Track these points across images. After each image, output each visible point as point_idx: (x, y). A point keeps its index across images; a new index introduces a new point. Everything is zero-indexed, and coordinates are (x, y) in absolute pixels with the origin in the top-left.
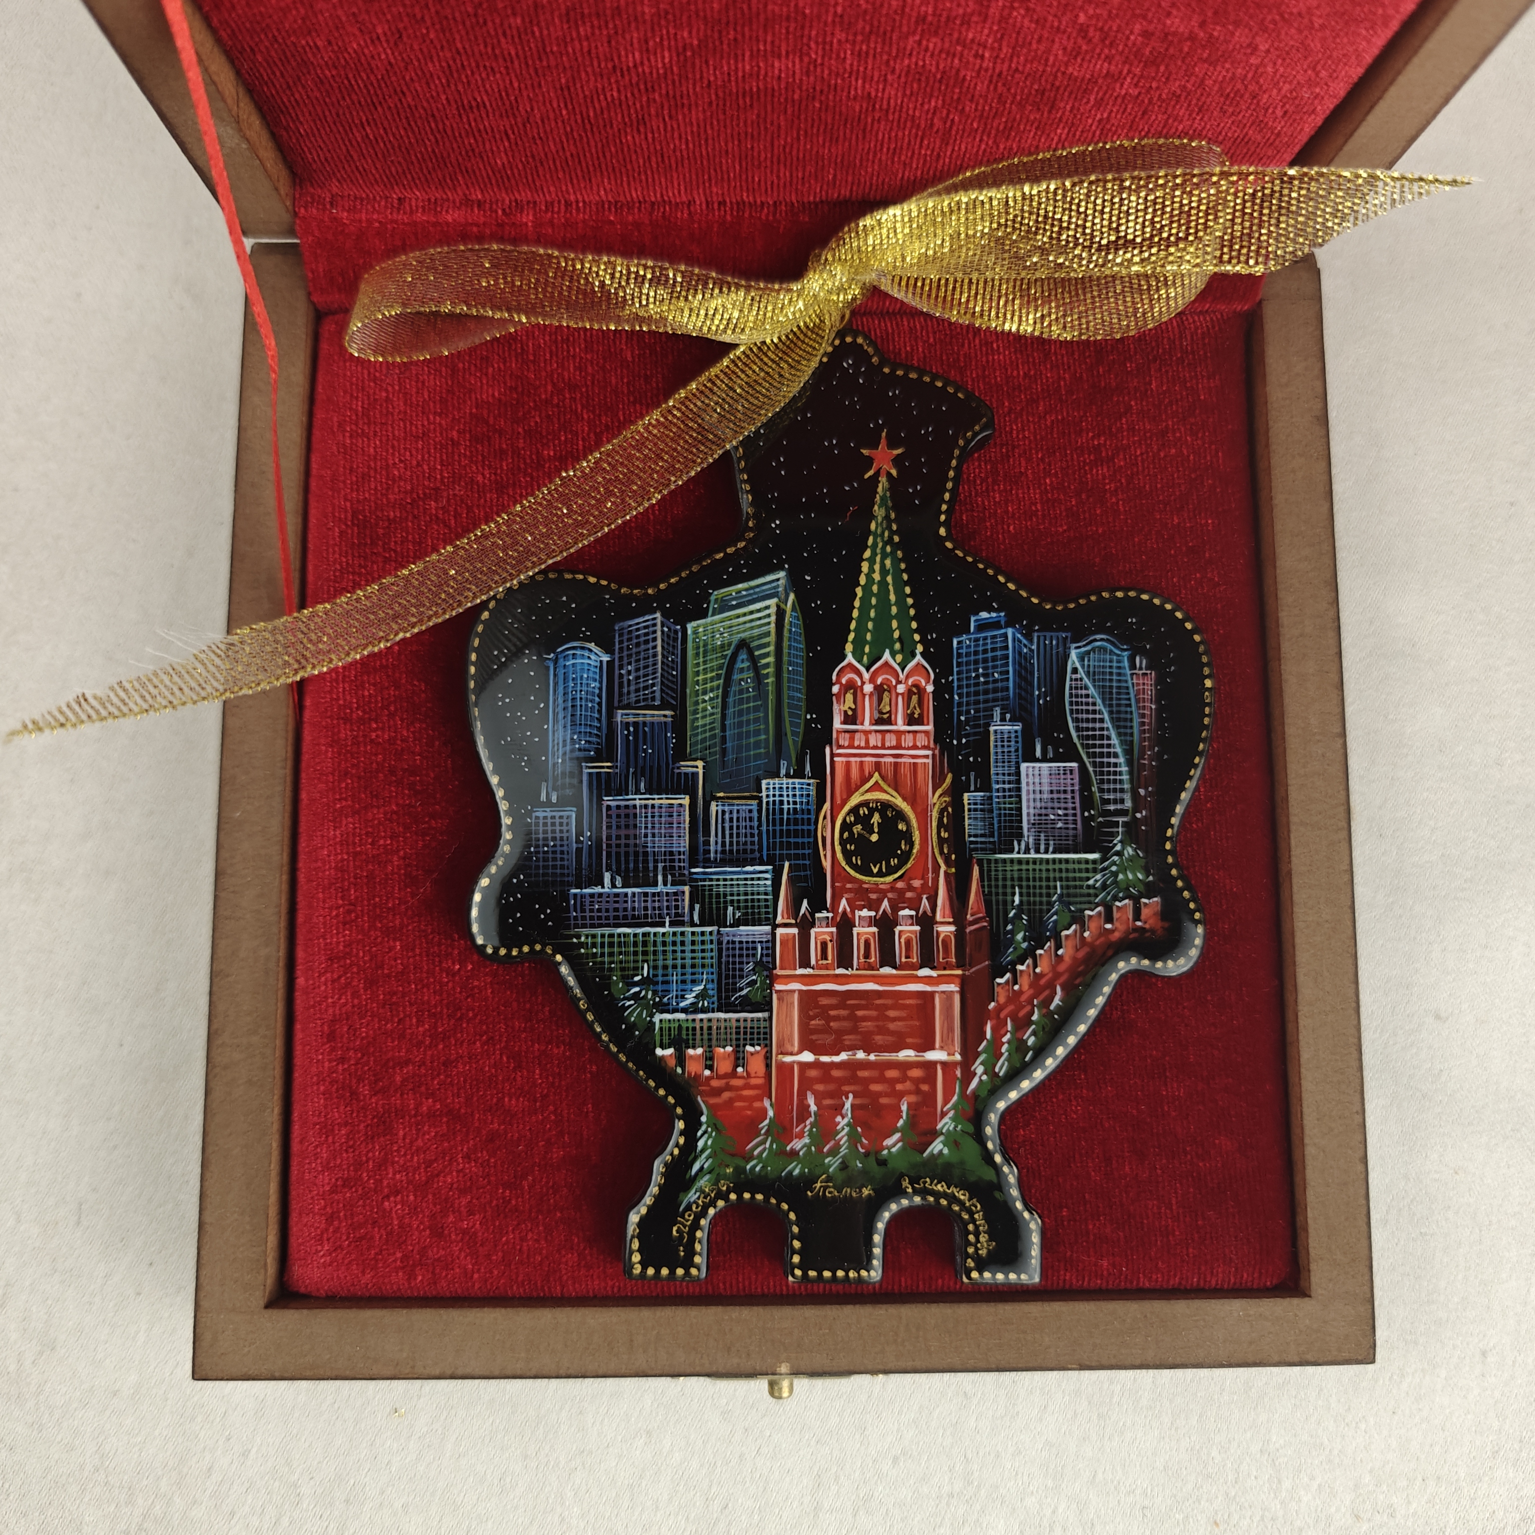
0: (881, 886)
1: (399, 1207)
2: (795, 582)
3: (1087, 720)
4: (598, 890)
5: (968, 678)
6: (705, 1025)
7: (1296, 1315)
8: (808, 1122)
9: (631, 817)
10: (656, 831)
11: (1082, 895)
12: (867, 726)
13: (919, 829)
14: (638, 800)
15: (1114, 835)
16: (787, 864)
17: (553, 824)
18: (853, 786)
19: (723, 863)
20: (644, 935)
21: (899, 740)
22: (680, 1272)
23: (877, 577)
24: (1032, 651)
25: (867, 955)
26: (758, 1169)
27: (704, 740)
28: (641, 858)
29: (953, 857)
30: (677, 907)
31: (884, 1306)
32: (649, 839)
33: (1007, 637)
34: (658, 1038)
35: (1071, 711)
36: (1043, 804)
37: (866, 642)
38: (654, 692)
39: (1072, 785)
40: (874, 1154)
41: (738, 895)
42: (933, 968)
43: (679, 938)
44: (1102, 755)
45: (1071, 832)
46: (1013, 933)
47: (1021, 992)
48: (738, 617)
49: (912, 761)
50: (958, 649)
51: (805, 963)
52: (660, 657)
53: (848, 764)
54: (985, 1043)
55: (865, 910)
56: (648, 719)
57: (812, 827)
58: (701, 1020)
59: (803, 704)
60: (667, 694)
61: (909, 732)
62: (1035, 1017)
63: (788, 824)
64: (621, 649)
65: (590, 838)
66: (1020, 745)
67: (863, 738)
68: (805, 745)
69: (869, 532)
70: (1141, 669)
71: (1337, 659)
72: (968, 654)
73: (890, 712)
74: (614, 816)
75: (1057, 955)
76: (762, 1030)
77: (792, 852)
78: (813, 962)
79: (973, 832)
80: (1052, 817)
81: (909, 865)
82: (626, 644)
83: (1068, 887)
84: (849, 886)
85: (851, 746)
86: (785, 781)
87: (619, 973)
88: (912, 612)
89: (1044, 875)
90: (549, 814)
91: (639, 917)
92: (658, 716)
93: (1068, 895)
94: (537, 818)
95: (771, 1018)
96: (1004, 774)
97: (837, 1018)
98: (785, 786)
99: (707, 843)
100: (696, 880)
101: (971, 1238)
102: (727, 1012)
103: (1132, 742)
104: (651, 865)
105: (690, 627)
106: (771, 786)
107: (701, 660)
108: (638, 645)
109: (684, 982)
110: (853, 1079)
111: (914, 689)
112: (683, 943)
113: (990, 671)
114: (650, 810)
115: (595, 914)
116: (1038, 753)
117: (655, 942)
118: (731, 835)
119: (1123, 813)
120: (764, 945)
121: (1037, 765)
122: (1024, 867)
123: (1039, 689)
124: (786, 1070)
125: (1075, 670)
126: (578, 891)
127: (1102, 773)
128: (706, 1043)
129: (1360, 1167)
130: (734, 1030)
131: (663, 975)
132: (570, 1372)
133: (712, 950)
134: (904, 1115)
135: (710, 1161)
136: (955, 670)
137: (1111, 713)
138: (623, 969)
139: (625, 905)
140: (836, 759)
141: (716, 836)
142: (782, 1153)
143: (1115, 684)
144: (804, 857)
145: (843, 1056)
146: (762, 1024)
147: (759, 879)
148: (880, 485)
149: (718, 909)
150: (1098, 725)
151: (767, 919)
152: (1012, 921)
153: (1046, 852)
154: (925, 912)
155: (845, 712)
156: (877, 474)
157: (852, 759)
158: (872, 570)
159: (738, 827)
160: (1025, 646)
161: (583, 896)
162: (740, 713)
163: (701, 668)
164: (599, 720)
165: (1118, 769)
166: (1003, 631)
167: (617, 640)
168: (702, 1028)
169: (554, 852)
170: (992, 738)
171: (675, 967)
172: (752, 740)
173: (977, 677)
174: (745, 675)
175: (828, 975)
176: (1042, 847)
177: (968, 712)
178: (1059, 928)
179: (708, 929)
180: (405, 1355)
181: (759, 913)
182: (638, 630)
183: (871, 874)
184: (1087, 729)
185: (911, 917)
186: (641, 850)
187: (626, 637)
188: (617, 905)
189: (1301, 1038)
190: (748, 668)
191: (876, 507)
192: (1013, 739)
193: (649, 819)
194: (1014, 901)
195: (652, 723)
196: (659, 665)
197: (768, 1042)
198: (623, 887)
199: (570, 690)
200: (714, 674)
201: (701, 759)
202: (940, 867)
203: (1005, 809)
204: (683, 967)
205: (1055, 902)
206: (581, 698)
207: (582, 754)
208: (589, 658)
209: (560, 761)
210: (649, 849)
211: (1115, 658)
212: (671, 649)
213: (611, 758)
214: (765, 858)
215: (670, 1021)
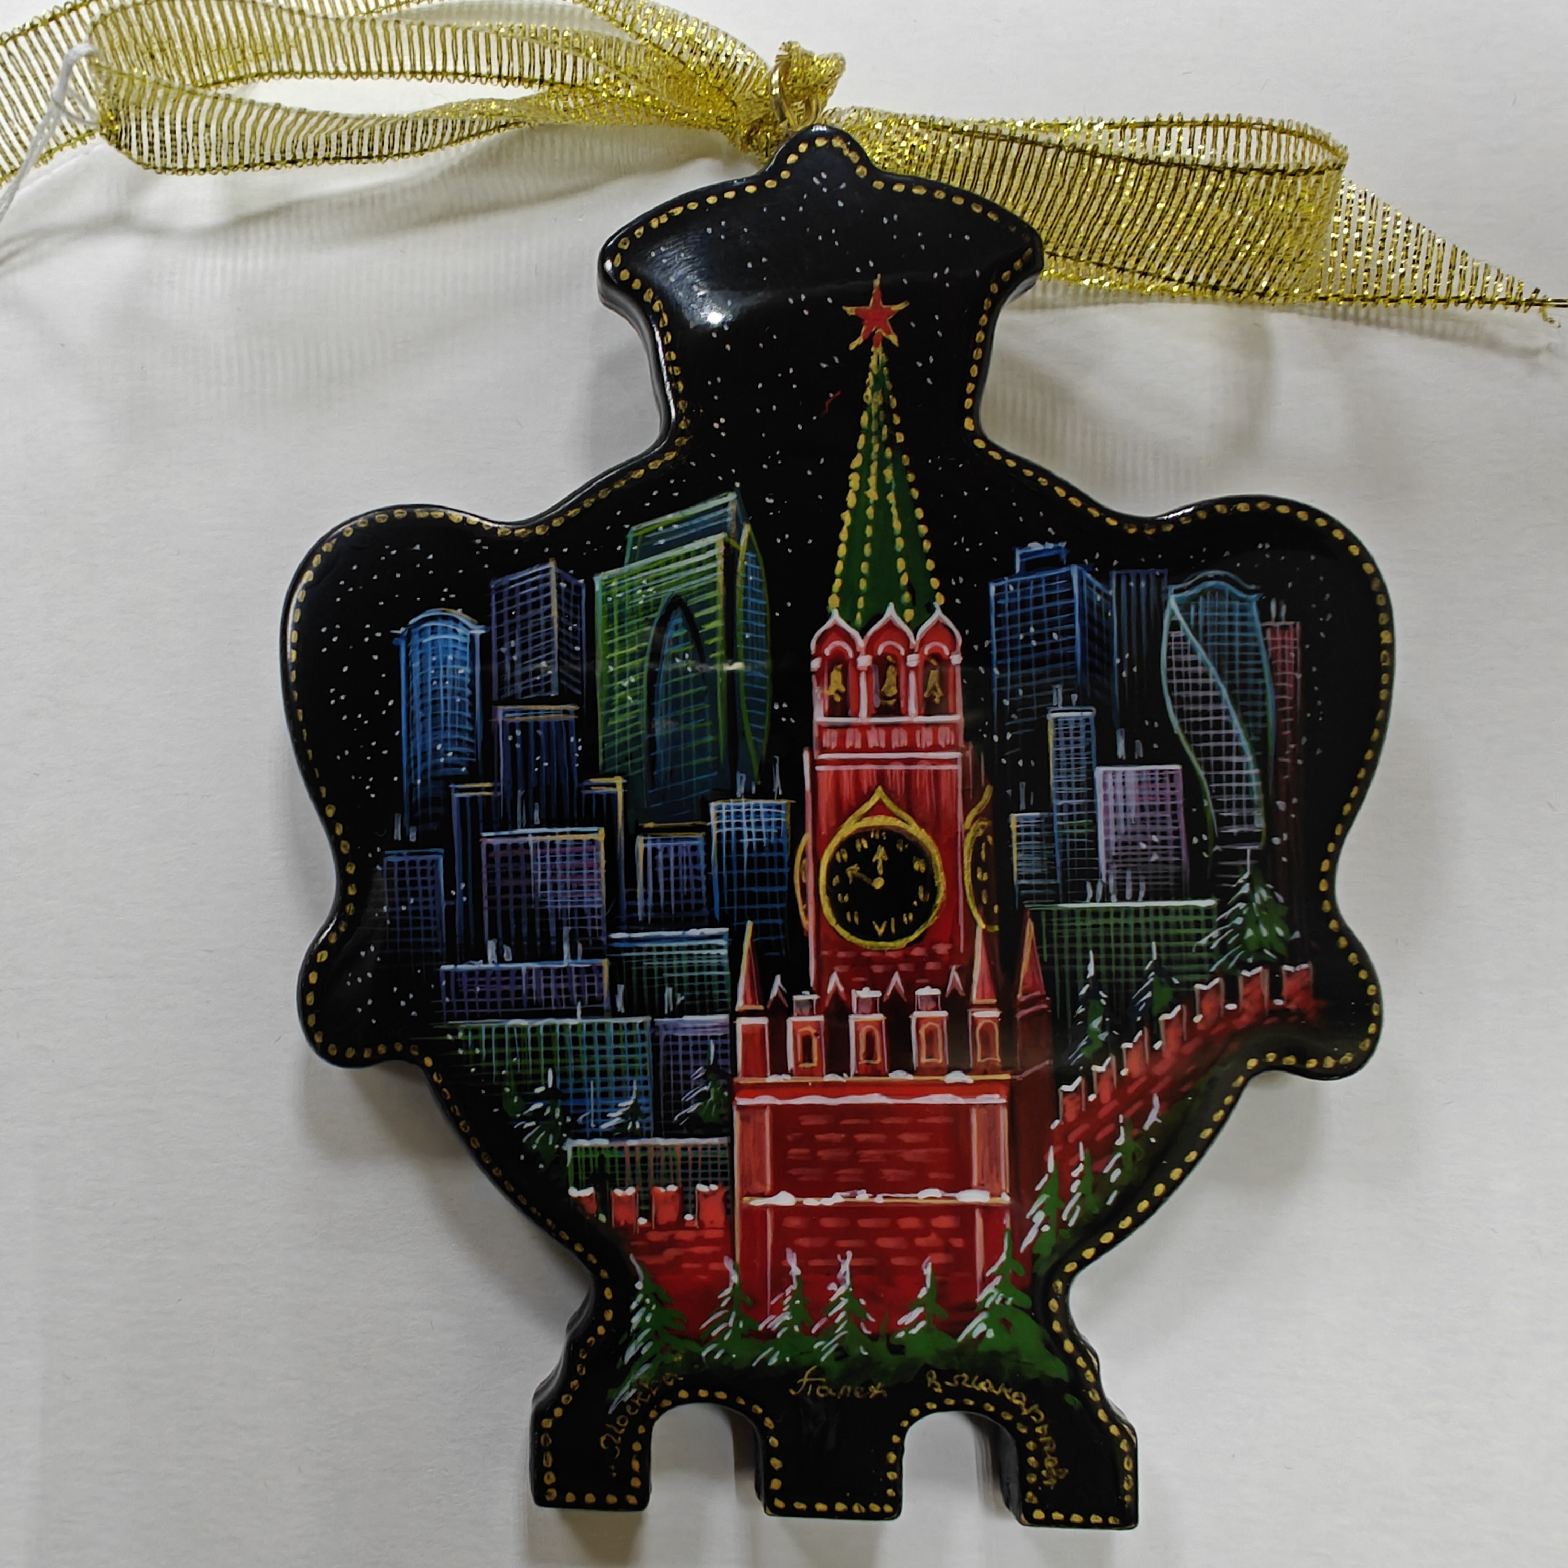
0: (891, 955)
2: (751, 507)
3: (1195, 700)
4: (479, 965)
5: (1014, 642)
6: (638, 1155)
8: (788, 1291)
9: (522, 860)
10: (559, 880)
11: (1190, 962)
12: (863, 717)
13: (945, 868)
14: (531, 836)
15: (1239, 871)
16: (749, 925)
17: (413, 873)
18: (845, 807)
19: (657, 925)
20: (547, 1028)
21: (911, 738)
22: (612, 1499)
23: (872, 495)
24: (1110, 598)
25: (870, 1054)
26: (718, 1356)
27: (623, 746)
28: (538, 920)
29: (996, 908)
30: (591, 989)
32: (549, 891)
33: (1070, 580)
34: (571, 1174)
35: (1171, 686)
36: (1130, 828)
37: (859, 593)
38: (548, 678)
39: (1174, 797)
40: (884, 1336)
41: (680, 970)
42: (967, 1072)
43: (596, 1034)
44: (1218, 751)
45: (1172, 868)
46: (1085, 1017)
47: (1098, 1104)
48: (667, 562)
49: (933, 768)
50: (997, 599)
51: (780, 1067)
52: (555, 626)
53: (837, 775)
54: (1045, 1179)
55: (866, 989)
56: (542, 717)
57: (786, 870)
58: (632, 1148)
59: (768, 688)
60: (568, 680)
61: (927, 725)
62: (1120, 1141)
63: (750, 866)
64: (500, 619)
65: (465, 892)
66: (1093, 740)
67: (859, 735)
68: (772, 748)
69: (858, 430)
70: (1278, 619)
72: (1012, 607)
74: (498, 861)
75: (1152, 1050)
76: (719, 1163)
77: (757, 906)
78: (791, 1065)
79: (1025, 871)
80: (1143, 846)
81: (930, 923)
82: (506, 609)
83: (1168, 950)
84: (841, 955)
85: (841, 749)
86: (743, 803)
87: (513, 1083)
88: (927, 546)
89: (1132, 932)
90: (407, 859)
91: (538, 1004)
92: (556, 712)
93: (1169, 962)
94: (391, 866)
95: (731, 1144)
96: (1069, 784)
97: (826, 1145)
98: (743, 810)
99: (632, 896)
100: (619, 950)
101: (1032, 1461)
102: (667, 1136)
103: (1265, 730)
104: (553, 930)
105: (598, 580)
106: (724, 811)
107: (616, 628)
108: (524, 610)
109: (605, 1095)
110: (852, 1231)
111: (933, 661)
112: (602, 1041)
113: (1047, 630)
114: (548, 850)
115: (477, 1000)
116: (1121, 752)
117: (562, 1040)
118: (667, 884)
119: (1252, 837)
120: (720, 1042)
121: (1120, 769)
122: (1101, 921)
123: (1121, 655)
124: (754, 1217)
125: (1175, 626)
126: (451, 967)
127: (1219, 779)
128: (639, 1180)
130: (679, 1163)
131: (576, 1086)
133: (644, 1050)
134: (928, 1282)
135: (649, 1343)
136: (994, 630)
137: (1231, 688)
138: (518, 1077)
139: (519, 987)
140: (818, 768)
141: (645, 884)
143: (1237, 644)
144: (774, 914)
145: (837, 1198)
146: (720, 1154)
147: (709, 947)
148: (873, 360)
149: (651, 991)
150: (1211, 707)
151: (723, 1005)
152: (1085, 1001)
153: (1135, 898)
154: (954, 992)
155: (831, 698)
156: (869, 342)
157: (843, 768)
158: (864, 485)
159: (677, 873)
160: (1099, 591)
161: (458, 974)
162: (675, 704)
163: (616, 640)
164: (472, 721)
166: (1064, 570)
167: (494, 604)
168: (633, 1160)
169: (416, 913)
170: (1051, 731)
171: (591, 1074)
172: (694, 744)
173: (1027, 639)
174: (680, 648)
175: (813, 1084)
176: (1129, 892)
177: (1014, 693)
178: (1155, 1011)
179: (638, 1020)
181: (711, 996)
182: (523, 588)
183: (875, 937)
184: (1196, 713)
185: (934, 998)
186: (538, 908)
187: (506, 599)
188: (506, 987)
190: (686, 637)
191: (868, 392)
192: (1083, 732)
193: (548, 862)
194: (1086, 972)
195: (548, 724)
196: (555, 638)
197: (728, 1179)
198: (513, 961)
199: (430, 679)
200: (635, 648)
201: (619, 774)
202: (976, 924)
203: (1072, 836)
204: (604, 1073)
205: (1149, 971)
206: (445, 691)
207: (449, 771)
208: (455, 631)
209: (419, 782)
210: (549, 907)
211: (1237, 604)
212: (571, 613)
213: (490, 775)
214: (717, 916)
215: (587, 1149)
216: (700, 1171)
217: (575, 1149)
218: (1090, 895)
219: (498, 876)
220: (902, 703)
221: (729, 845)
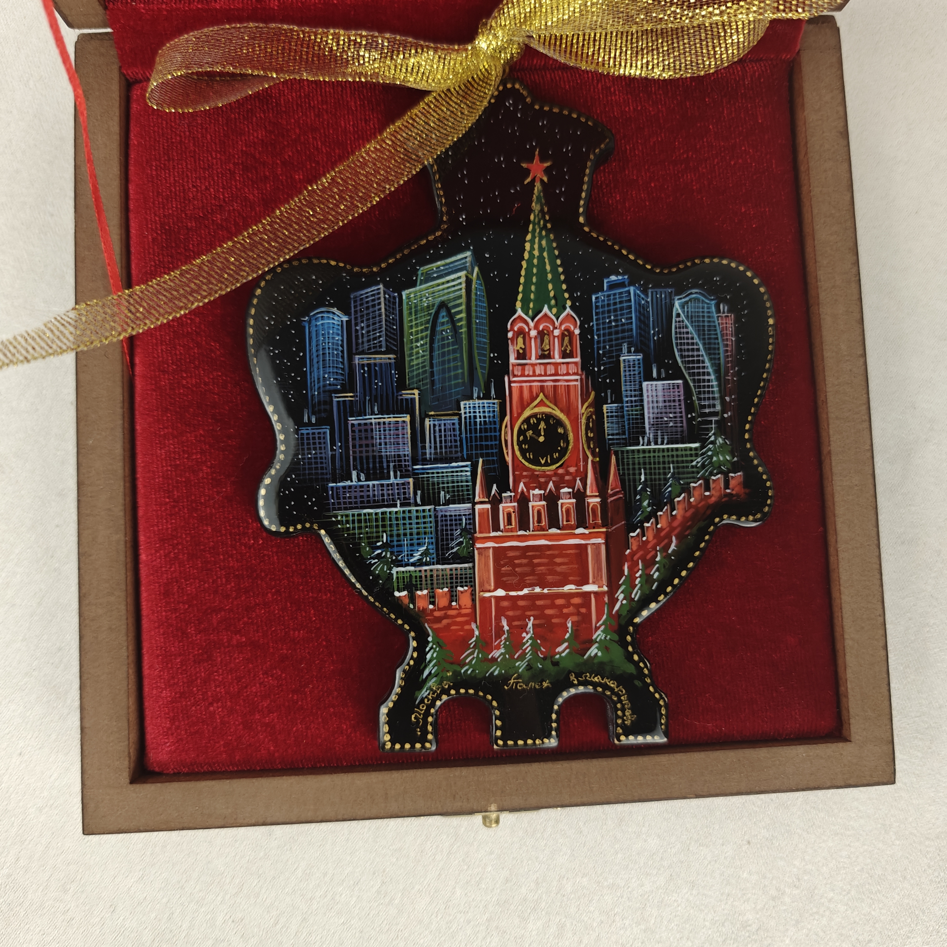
0: (548, 473)
1: (220, 710)
2: (478, 259)
3: (688, 350)
4: (348, 483)
5: (604, 323)
6: (429, 574)
7: (841, 754)
8: (503, 638)
9: (369, 431)
10: (388, 441)
11: (688, 473)
12: (533, 360)
13: (573, 432)
14: (373, 419)
15: (709, 430)
16: (481, 460)
17: (314, 438)
18: (525, 403)
19: (436, 461)
20: (383, 513)
21: (556, 370)
22: (418, 746)
23: (536, 253)
24: (648, 302)
25: (539, 521)
26: (469, 672)
27: (418, 375)
28: (377, 460)
29: (597, 450)
30: (405, 493)
31: (561, 762)
32: (383, 446)
33: (630, 294)
34: (395, 585)
35: (677, 344)
36: (659, 411)
37: (531, 300)
38: (380, 342)
39: (679, 396)
40: (549, 657)
41: (448, 483)
42: (586, 528)
43: (407, 515)
44: (699, 374)
45: (679, 429)
46: (641, 501)
47: (647, 541)
48: (438, 285)
49: (566, 384)
50: (596, 303)
51: (496, 528)
52: (384, 316)
53: (521, 387)
54: (624, 578)
55: (537, 490)
56: (378, 361)
57: (498, 434)
58: (426, 571)
59: (487, 346)
60: (390, 343)
61: (563, 363)
62: (658, 559)
63: (481, 432)
64: (356, 312)
65: (341, 447)
66: (642, 369)
67: (531, 369)
68: (490, 376)
69: (529, 222)
70: (724, 312)
71: (859, 303)
72: (603, 306)
73: (549, 350)
74: (357, 431)
75: (672, 515)
76: (468, 576)
77: (484, 451)
78: (502, 527)
79: (610, 432)
80: (666, 419)
81: (566, 457)
82: (359, 308)
83: (678, 468)
84: (525, 473)
85: (523, 375)
86: (477, 401)
87: (366, 541)
88: (562, 277)
89: (661, 460)
90: (310, 431)
91: (378, 501)
92: (385, 359)
93: (679, 473)
94: (302, 434)
95: (474, 567)
96: (631, 391)
97: (520, 565)
98: (477, 405)
99: (424, 448)
100: (418, 474)
101: (619, 713)
102: (443, 564)
103: (719, 364)
104: (385, 465)
105: (404, 294)
106: (467, 406)
107: (414, 317)
108: (368, 308)
109: (412, 545)
110: (533, 607)
111: (566, 333)
112: (410, 518)
113: (619, 317)
114: (382, 426)
115: (347, 500)
116: (655, 375)
117: (390, 518)
118: (441, 442)
119: (715, 414)
120: (467, 517)
121: (654, 383)
122: (647, 455)
123: (654, 329)
124: (486, 602)
125: (678, 315)
126: (334, 484)
127: (699, 387)
128: (429, 586)
129: (883, 653)
130: (449, 577)
131: (398, 541)
132: (346, 817)
134: (570, 630)
135: (436, 668)
136: (595, 317)
137: (704, 344)
138: (368, 538)
139: (368, 493)
140: (512, 385)
141: (430, 442)
142: (486, 660)
143: (706, 324)
144: (492, 455)
145: (526, 591)
146: (468, 571)
147: (462, 471)
148: (536, 189)
149: (434, 493)
150: (695, 353)
151: (469, 499)
152: (640, 493)
153: (662, 443)
154: (579, 489)
155: (518, 351)
156: (533, 180)
157: (524, 384)
158: (532, 248)
159: (445, 436)
160: (643, 299)
161: (338, 488)
162: (443, 354)
163: (414, 323)
164: (343, 363)
165: (711, 384)
166: (627, 289)
167: (352, 305)
168: (426, 576)
169: (316, 458)
170: (622, 365)
171: (405, 535)
172: (452, 373)
173: (610, 322)
174: (445, 327)
175: (513, 536)
176: (659, 441)
177: (604, 347)
178: (673, 497)
179: (427, 508)
180: (230, 811)
181: (463, 495)
182: (367, 297)
183: (540, 465)
184: (688, 356)
185: (569, 493)
186: (377, 454)
187: (358, 303)
188: (362, 494)
189: (840, 566)
190: (448, 322)
191: (534, 204)
192: (637, 366)
193: (382, 432)
194: (640, 479)
195: (381, 364)
196: (384, 323)
197: (473, 584)
198: (366, 481)
199: (321, 342)
200: (423, 327)
201: (417, 389)
202: (588, 457)
203: (632, 415)
204: (411, 534)
205: (670, 478)
206: (329, 348)
207: (332, 388)
208: (333, 319)
209: (316, 393)
210: (383, 454)
211: (706, 305)
212: (391, 310)
213: (352, 389)
214: (465, 457)
215: (403, 572)
216: (459, 580)
217: (397, 572)
218: (641, 443)
219: (357, 439)
220: (552, 353)
221: (470, 422)
